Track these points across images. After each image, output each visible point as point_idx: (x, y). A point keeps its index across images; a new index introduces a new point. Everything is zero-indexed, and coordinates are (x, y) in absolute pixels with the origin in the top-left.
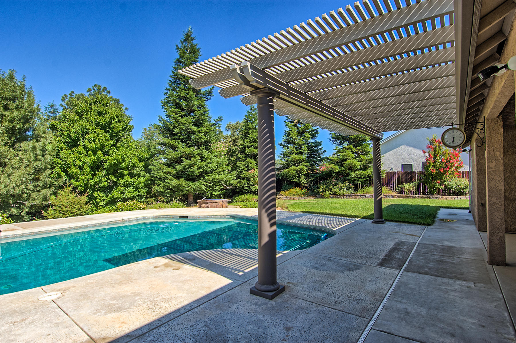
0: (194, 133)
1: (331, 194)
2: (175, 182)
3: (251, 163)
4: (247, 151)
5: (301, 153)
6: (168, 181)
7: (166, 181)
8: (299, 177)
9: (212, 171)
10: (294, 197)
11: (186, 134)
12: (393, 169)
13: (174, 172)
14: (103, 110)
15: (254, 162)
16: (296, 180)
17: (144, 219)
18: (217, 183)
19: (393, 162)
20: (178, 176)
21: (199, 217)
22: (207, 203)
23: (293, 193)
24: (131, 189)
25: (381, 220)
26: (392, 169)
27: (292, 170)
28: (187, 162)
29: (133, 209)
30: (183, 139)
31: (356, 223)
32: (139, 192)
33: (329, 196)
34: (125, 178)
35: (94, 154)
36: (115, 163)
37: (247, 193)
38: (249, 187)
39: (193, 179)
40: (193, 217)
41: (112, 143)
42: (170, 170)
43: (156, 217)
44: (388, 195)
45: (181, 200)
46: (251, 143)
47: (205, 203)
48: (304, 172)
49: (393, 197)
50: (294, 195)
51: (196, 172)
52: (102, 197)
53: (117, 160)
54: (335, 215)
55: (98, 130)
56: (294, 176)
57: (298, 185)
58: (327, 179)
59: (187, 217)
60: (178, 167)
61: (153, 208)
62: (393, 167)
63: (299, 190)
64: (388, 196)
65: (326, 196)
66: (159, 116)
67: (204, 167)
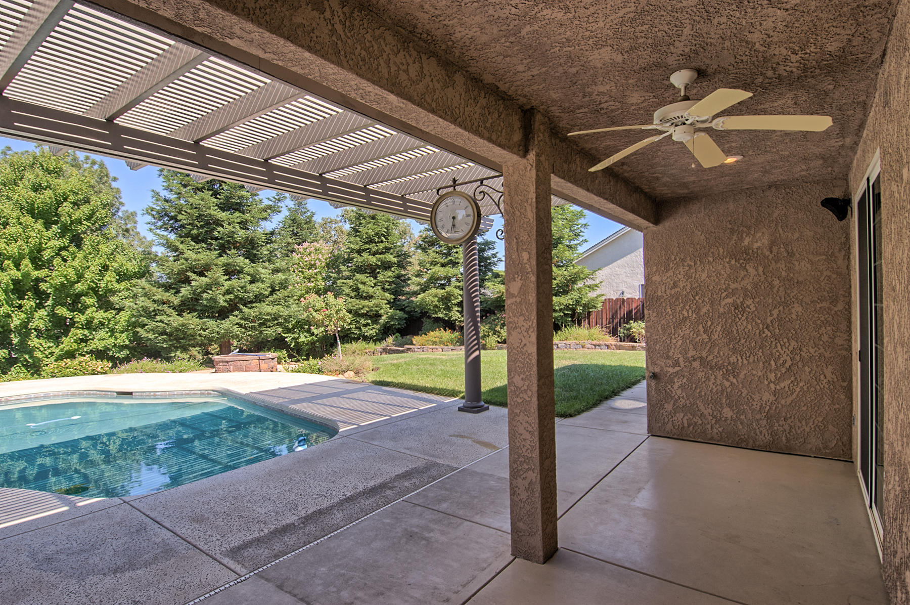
0: (218, 223)
1: (499, 342)
2: (176, 320)
3: (364, 283)
4: (358, 259)
5: (454, 264)
6: (163, 318)
7: (158, 318)
8: (448, 309)
9: (259, 298)
10: (434, 347)
11: (202, 227)
12: (625, 294)
13: (176, 301)
14: (44, 179)
15: (371, 281)
16: (441, 315)
18: (269, 321)
19: (625, 279)
20: (180, 310)
21: (154, 395)
22: (227, 362)
23: (434, 340)
24: (102, 333)
26: (623, 293)
27: (431, 297)
28: (199, 282)
30: (198, 235)
33: (494, 344)
34: (89, 311)
35: (17, 266)
36: (62, 284)
37: (357, 339)
38: (359, 328)
39: (223, 314)
40: (143, 394)
41: (62, 245)
42: (166, 296)
43: (73, 394)
44: (598, 343)
46: (366, 243)
47: (222, 362)
48: (456, 298)
49: (608, 347)
50: (434, 343)
51: (221, 301)
53: (65, 277)
55: (28, 219)
56: (436, 306)
57: (449, 325)
58: (494, 314)
59: (131, 393)
60: (185, 291)
62: (624, 289)
63: (447, 335)
64: (598, 345)
65: (488, 345)
66: (153, 191)
67: (238, 290)
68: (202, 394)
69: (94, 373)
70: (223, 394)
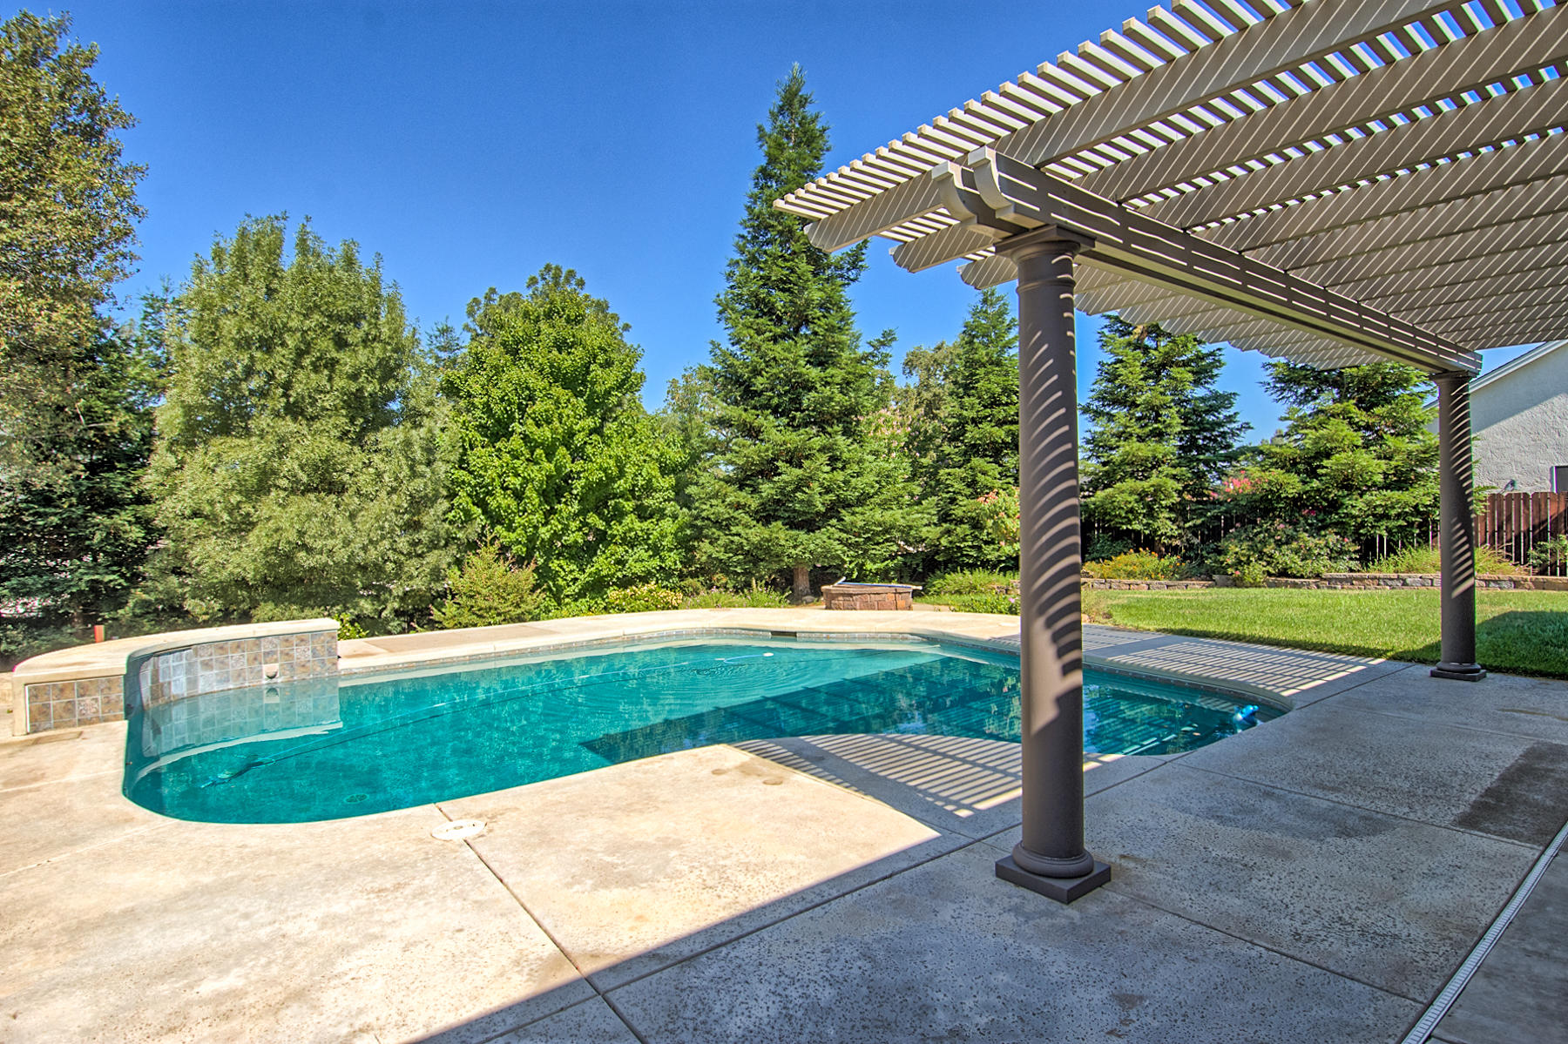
0: (809, 387)
1: (1270, 574)
2: (756, 533)
3: (984, 473)
4: (972, 433)
5: (1159, 435)
6: (739, 529)
7: (734, 530)
8: (1151, 514)
9: (862, 500)
10: (1132, 580)
11: (786, 392)
12: (1518, 485)
13: (754, 503)
14: (567, 333)
15: (994, 470)
16: (1136, 526)
17: (679, 635)
18: (877, 534)
19: (1517, 458)
20: (766, 515)
21: (827, 637)
22: (851, 595)
23: (1129, 568)
24: (641, 552)
25: (1466, 666)
26: (1512, 483)
27: (1123, 493)
28: (789, 474)
29: (647, 608)
30: (778, 406)
31: (1370, 675)
32: (662, 560)
33: (1260, 578)
34: (627, 520)
35: (550, 456)
36: (601, 479)
37: (972, 567)
38: (979, 548)
39: (809, 524)
40: (812, 636)
41: (592, 425)
42: (744, 497)
43: (709, 632)
44: (1495, 576)
45: (772, 584)
46: (985, 407)
47: (843, 595)
48: (1168, 497)
49: (1517, 584)
50: (1130, 574)
51: (818, 504)
52: (571, 572)
53: (605, 471)
54: (1287, 646)
55: (557, 390)
56: (1131, 511)
57: (1147, 542)
58: (1255, 522)
59: (794, 634)
60: (767, 489)
61: (699, 606)
62: (1515, 476)
63: (1149, 560)
64: (1495, 581)
65: (1249, 579)
66: (712, 343)
67: (839, 487)
68: (894, 638)
69: (668, 606)
70: (930, 639)
